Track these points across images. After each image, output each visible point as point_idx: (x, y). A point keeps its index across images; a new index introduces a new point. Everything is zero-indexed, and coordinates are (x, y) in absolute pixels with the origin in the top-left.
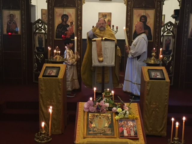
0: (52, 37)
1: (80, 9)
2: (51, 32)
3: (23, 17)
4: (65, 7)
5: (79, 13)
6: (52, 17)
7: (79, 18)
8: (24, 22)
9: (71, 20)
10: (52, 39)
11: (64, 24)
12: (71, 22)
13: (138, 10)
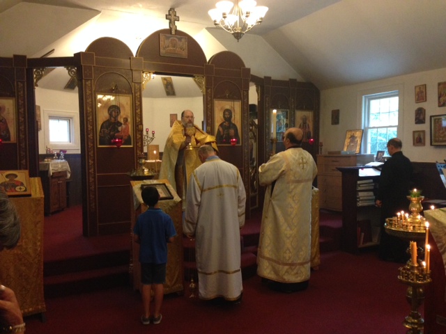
0: (93, 143)
2: (91, 135)
3: (22, 110)
4: (113, 93)
5: (138, 103)
6: (92, 109)
7: (138, 111)
8: (22, 119)
9: (125, 114)
10: (93, 146)
11: (113, 120)
12: (125, 118)
13: (220, 102)
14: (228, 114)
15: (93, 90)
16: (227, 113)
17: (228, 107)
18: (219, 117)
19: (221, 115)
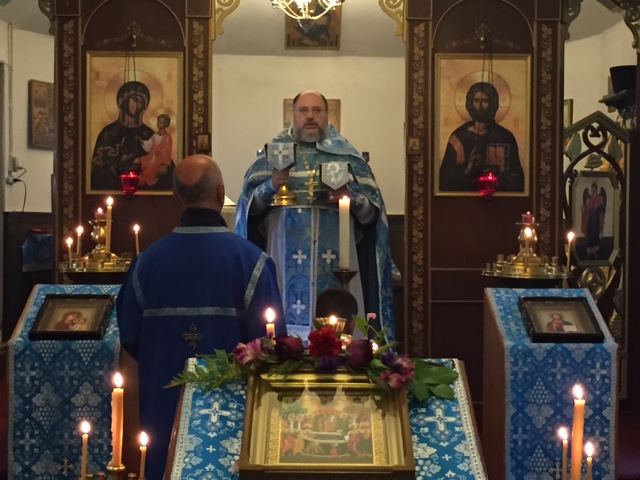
0: (75, 184)
1: (201, 56)
2: (71, 162)
4: (133, 49)
5: (198, 74)
6: (76, 96)
7: (198, 96)
9: (161, 106)
10: (75, 192)
11: (129, 122)
12: (162, 116)
13: (457, 61)
14: (483, 99)
15: (81, 43)
16: (479, 95)
17: (481, 76)
18: (451, 109)
19: (462, 103)
